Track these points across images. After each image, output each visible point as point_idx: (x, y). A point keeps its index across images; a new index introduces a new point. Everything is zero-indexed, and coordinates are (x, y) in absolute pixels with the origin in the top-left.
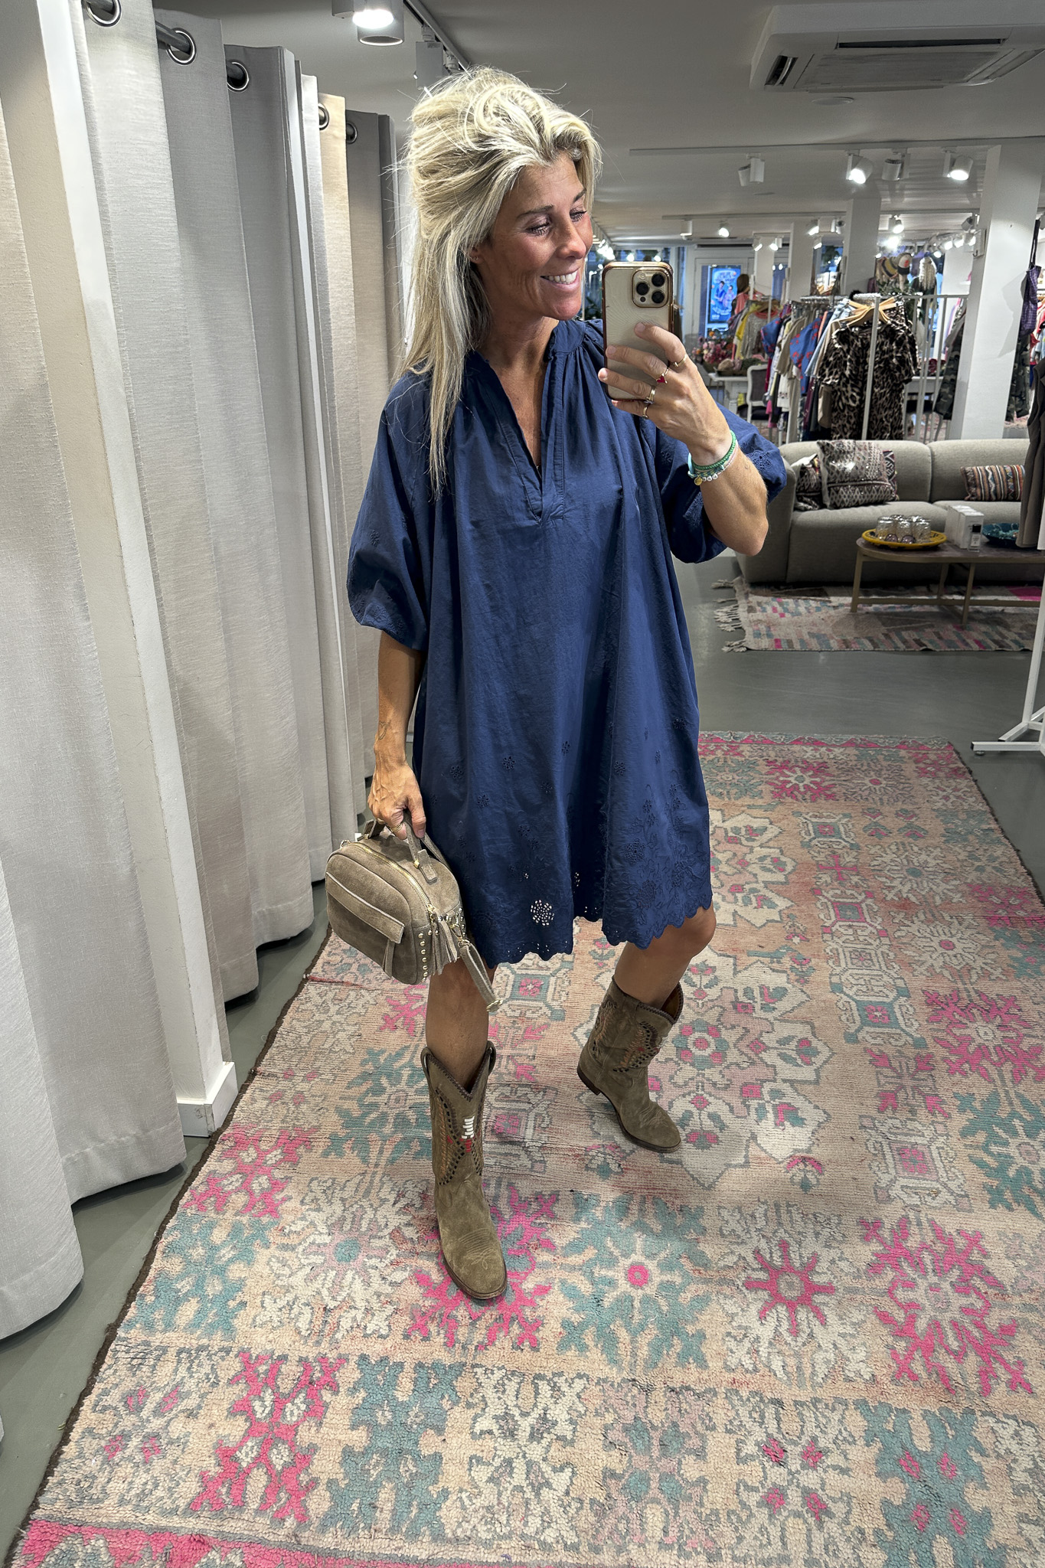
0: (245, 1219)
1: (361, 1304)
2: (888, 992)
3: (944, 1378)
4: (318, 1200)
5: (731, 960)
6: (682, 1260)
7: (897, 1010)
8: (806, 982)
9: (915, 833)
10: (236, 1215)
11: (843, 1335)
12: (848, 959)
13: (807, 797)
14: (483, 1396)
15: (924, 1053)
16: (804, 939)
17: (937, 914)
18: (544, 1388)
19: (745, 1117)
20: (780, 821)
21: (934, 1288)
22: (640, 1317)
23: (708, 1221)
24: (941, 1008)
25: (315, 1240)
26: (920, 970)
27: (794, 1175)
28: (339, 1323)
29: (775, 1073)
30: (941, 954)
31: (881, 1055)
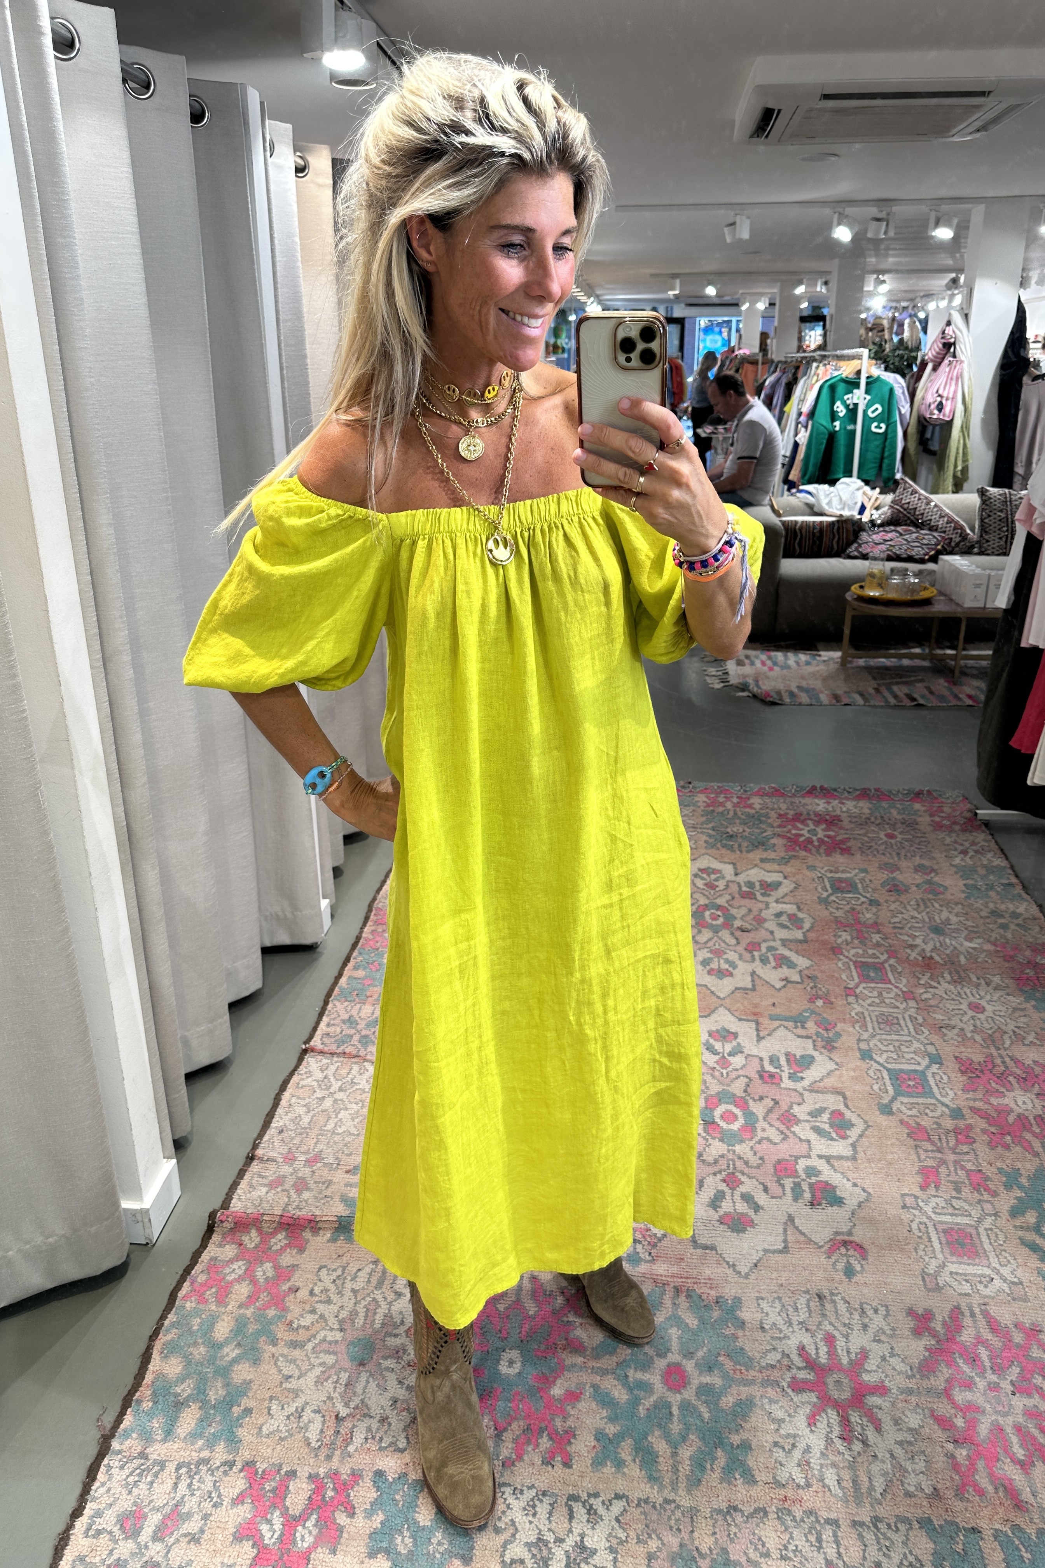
0: (249, 1312)
1: (376, 1411)
2: (919, 1059)
3: (1012, 1493)
4: (327, 1290)
5: (753, 1025)
6: (721, 1359)
7: (930, 1078)
8: (834, 1048)
9: (934, 890)
10: (240, 1307)
11: (900, 1443)
12: (875, 1024)
14: (512, 1520)
15: (962, 1124)
16: (828, 1003)
17: (963, 974)
18: (580, 1511)
19: (780, 1198)
20: (795, 875)
21: (994, 1387)
22: (681, 1426)
23: (747, 1314)
24: (978, 1077)
25: (325, 1336)
26: (950, 1034)
27: (837, 1261)
28: (352, 1433)
29: (810, 1148)
30: (973, 1017)
31: (920, 1128)
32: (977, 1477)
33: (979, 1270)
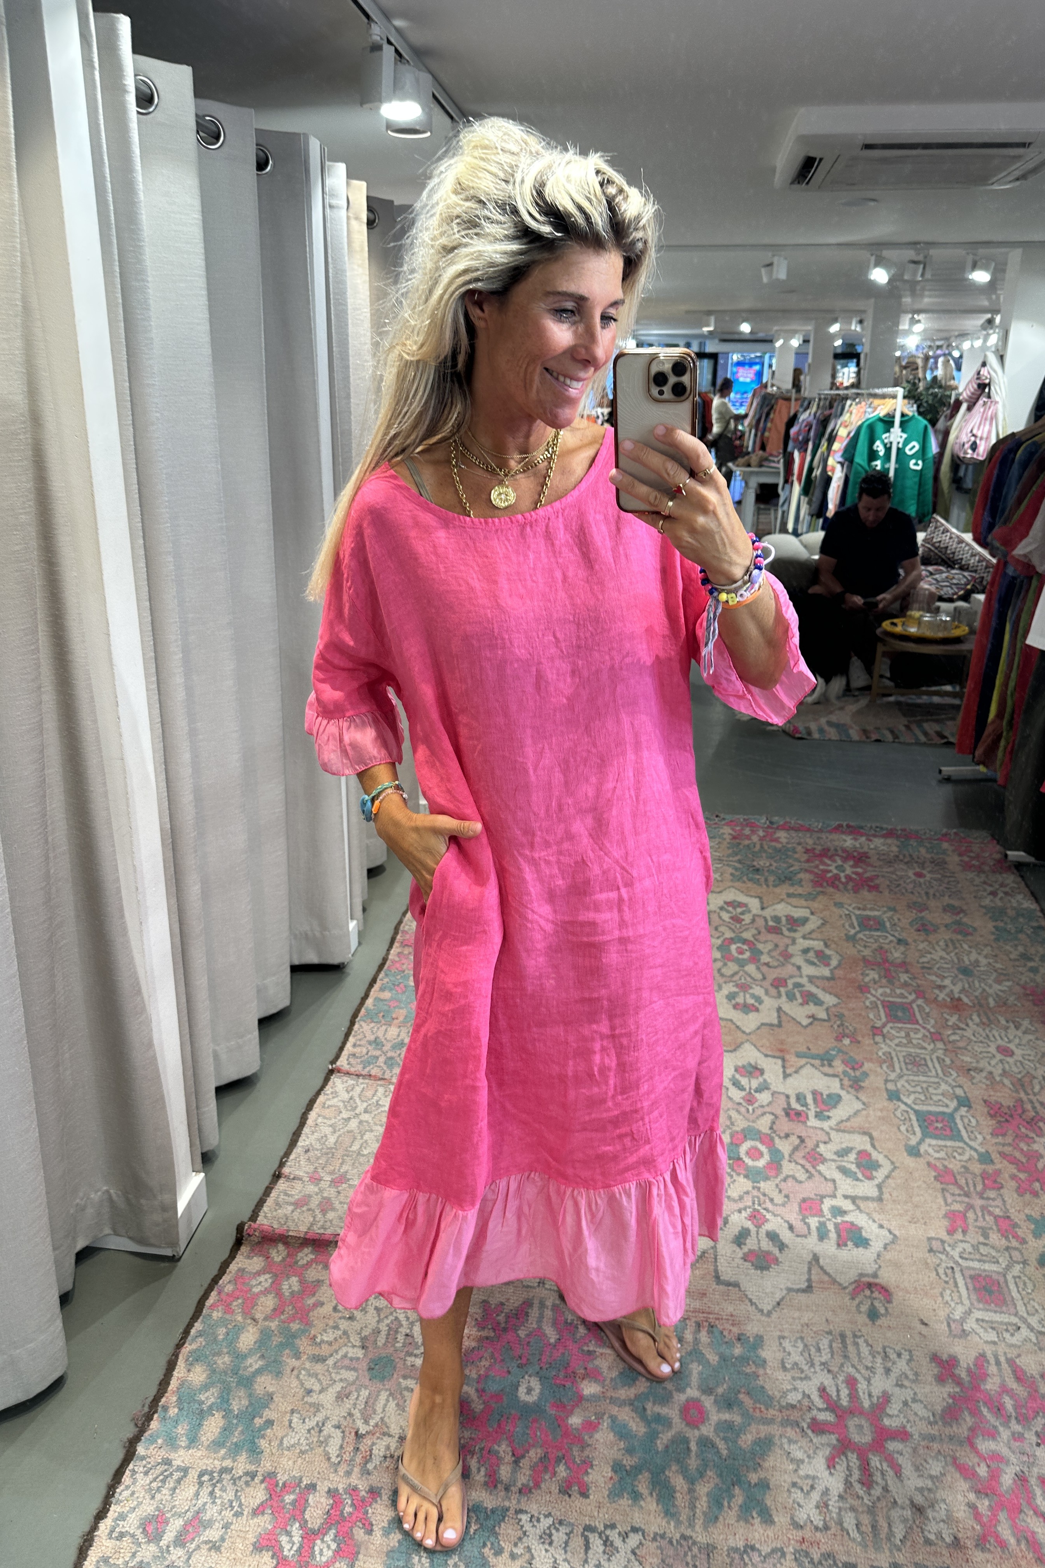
0: (274, 1325)
1: (395, 1430)
2: (947, 1102)
3: (1035, 1545)
5: (780, 1062)
6: (741, 1396)
7: (958, 1121)
8: (861, 1087)
9: (963, 931)
10: (265, 1319)
11: (920, 1490)
12: (903, 1064)
13: (849, 887)
14: (529, 1547)
15: (990, 1169)
16: (855, 1041)
17: (992, 1018)
18: (596, 1542)
19: (805, 1236)
20: (821, 911)
21: (1018, 1437)
22: (699, 1462)
23: (769, 1353)
24: (1007, 1121)
25: (347, 1353)
26: (978, 1077)
27: (861, 1303)
28: (371, 1451)
29: (835, 1187)
30: (1001, 1061)
31: (947, 1171)
32: (999, 1529)
33: (1005, 1318)
